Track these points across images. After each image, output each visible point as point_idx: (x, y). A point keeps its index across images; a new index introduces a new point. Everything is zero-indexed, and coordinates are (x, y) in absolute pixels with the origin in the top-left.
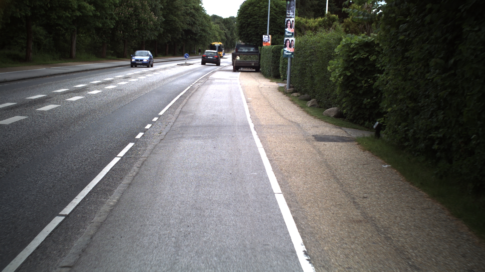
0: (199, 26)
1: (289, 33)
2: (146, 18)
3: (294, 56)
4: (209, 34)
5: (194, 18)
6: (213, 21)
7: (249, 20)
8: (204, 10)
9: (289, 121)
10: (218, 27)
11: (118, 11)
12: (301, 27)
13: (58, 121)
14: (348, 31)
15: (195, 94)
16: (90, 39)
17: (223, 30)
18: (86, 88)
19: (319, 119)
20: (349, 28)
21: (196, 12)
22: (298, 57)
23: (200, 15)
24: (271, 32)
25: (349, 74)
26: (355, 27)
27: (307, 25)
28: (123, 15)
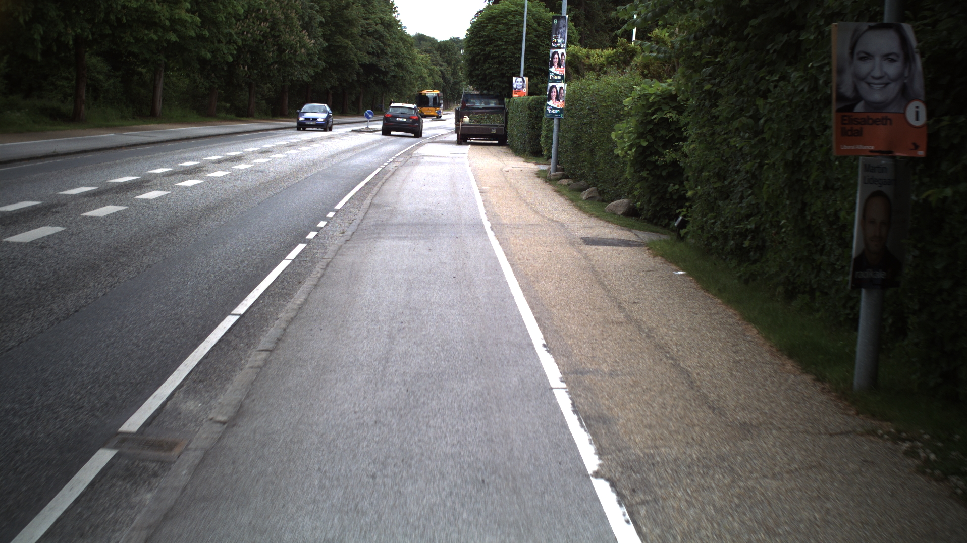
0: (391, 57)
1: (556, 75)
2: (294, 42)
3: (565, 115)
4: (411, 72)
5: (382, 43)
6: (417, 46)
7: (487, 49)
8: (400, 26)
9: (549, 219)
10: (428, 59)
11: (240, 27)
12: (579, 65)
13: (178, 214)
14: (646, 75)
15: (391, 179)
16: (187, 81)
17: (436, 65)
18: (200, 167)
19: (597, 217)
20: (649, 70)
21: (386, 30)
22: (572, 117)
23: (394, 36)
24: (528, 72)
25: (645, 144)
26: (659, 68)
27: (587, 61)
28: (249, 35)
